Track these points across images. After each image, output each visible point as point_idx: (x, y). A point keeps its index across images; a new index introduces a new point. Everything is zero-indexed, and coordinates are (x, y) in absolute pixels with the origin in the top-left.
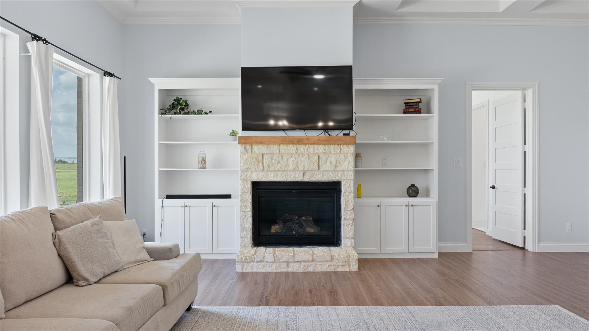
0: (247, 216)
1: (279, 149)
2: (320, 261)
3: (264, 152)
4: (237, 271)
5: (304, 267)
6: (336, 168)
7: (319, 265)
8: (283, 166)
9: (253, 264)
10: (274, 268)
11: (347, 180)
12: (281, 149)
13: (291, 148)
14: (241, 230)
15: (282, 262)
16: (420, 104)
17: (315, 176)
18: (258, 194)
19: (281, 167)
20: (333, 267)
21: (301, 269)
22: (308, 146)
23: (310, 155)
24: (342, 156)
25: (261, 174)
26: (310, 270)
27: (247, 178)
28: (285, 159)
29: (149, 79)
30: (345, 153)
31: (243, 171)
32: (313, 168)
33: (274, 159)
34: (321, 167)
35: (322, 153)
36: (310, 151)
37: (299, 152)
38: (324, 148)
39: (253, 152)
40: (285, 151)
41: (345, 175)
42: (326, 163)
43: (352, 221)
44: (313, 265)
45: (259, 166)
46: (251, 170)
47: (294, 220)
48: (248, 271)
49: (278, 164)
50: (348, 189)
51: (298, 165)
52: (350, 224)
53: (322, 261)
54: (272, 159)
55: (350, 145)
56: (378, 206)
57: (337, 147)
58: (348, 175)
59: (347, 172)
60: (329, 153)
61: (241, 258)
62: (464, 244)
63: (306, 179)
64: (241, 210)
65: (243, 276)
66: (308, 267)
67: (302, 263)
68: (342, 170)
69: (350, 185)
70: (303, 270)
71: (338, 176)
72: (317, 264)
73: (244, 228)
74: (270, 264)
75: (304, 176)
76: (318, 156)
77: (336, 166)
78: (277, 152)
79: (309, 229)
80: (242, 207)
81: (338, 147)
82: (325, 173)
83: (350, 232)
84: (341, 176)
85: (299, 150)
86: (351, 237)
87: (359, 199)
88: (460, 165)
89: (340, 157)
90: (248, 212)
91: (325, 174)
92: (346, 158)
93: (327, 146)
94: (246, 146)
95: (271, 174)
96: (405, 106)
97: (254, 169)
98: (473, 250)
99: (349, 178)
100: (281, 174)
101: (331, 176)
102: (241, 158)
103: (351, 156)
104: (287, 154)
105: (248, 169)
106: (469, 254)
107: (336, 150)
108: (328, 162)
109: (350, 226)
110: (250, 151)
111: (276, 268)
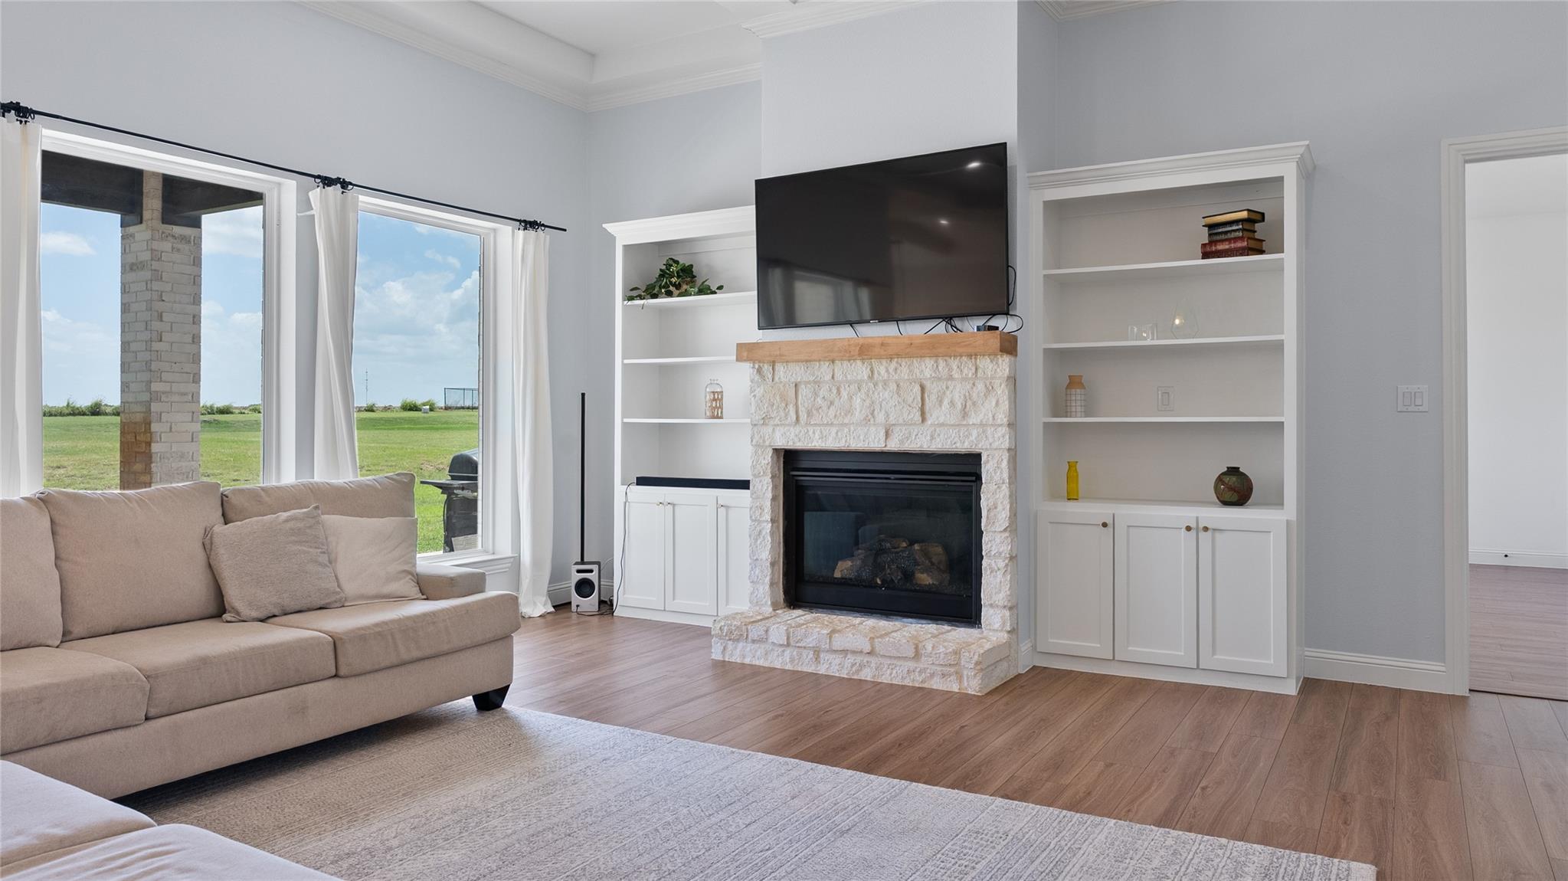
0: (764, 533)
1: (833, 370)
2: (890, 657)
3: (799, 380)
4: (713, 657)
5: (852, 667)
6: (964, 417)
7: (886, 666)
8: (840, 413)
9: (745, 644)
10: (788, 660)
11: (991, 449)
12: (836, 370)
13: (859, 370)
14: (750, 564)
15: (805, 648)
16: (1258, 226)
17: (915, 438)
18: (797, 480)
19: (835, 416)
20: (920, 676)
21: (846, 672)
22: (897, 362)
23: (901, 384)
24: (980, 386)
25: (793, 431)
26: (866, 677)
27: (764, 441)
28: (844, 394)
29: (604, 225)
30: (987, 378)
31: (755, 425)
32: (910, 417)
33: (822, 396)
34: (928, 415)
35: (930, 378)
36: (902, 375)
37: (876, 379)
38: (935, 365)
39: (776, 379)
40: (846, 377)
41: (986, 437)
42: (941, 406)
43: (1007, 561)
44: (873, 665)
45: (789, 411)
46: (772, 422)
47: (898, 550)
48: (733, 661)
49: (829, 408)
50: (995, 473)
51: (874, 410)
52: (999, 569)
53: (895, 658)
54: (816, 394)
55: (999, 356)
56: (1105, 525)
57: (966, 363)
58: (994, 437)
59: (992, 429)
60: (948, 379)
61: (720, 628)
62: (1436, 666)
63: (893, 446)
64: (751, 517)
65: (723, 668)
66: (862, 666)
67: (849, 656)
68: (981, 424)
69: (999, 463)
70: (849, 673)
71: (971, 438)
72: (881, 664)
73: (757, 559)
74: (781, 649)
75: (888, 439)
76: (921, 386)
77: (965, 413)
78: (828, 377)
79: (922, 575)
80: (753, 510)
81: (969, 362)
82: (938, 429)
83: (1000, 590)
84: (976, 439)
85: (876, 372)
86: (1001, 603)
87: (1071, 503)
88: (1421, 409)
89: (975, 388)
90: (764, 521)
91: (939, 435)
92: (989, 390)
93: (942, 363)
94: (761, 365)
95: (814, 433)
96: (1210, 235)
97: (777, 421)
98: (1470, 690)
99: (997, 443)
100: (837, 433)
101: (952, 439)
102: (752, 394)
103: (1002, 386)
104: (850, 383)
105: (765, 420)
106: (1457, 702)
107: (965, 371)
108: (946, 402)
109: (1000, 574)
110: (770, 376)
111: (792, 660)
